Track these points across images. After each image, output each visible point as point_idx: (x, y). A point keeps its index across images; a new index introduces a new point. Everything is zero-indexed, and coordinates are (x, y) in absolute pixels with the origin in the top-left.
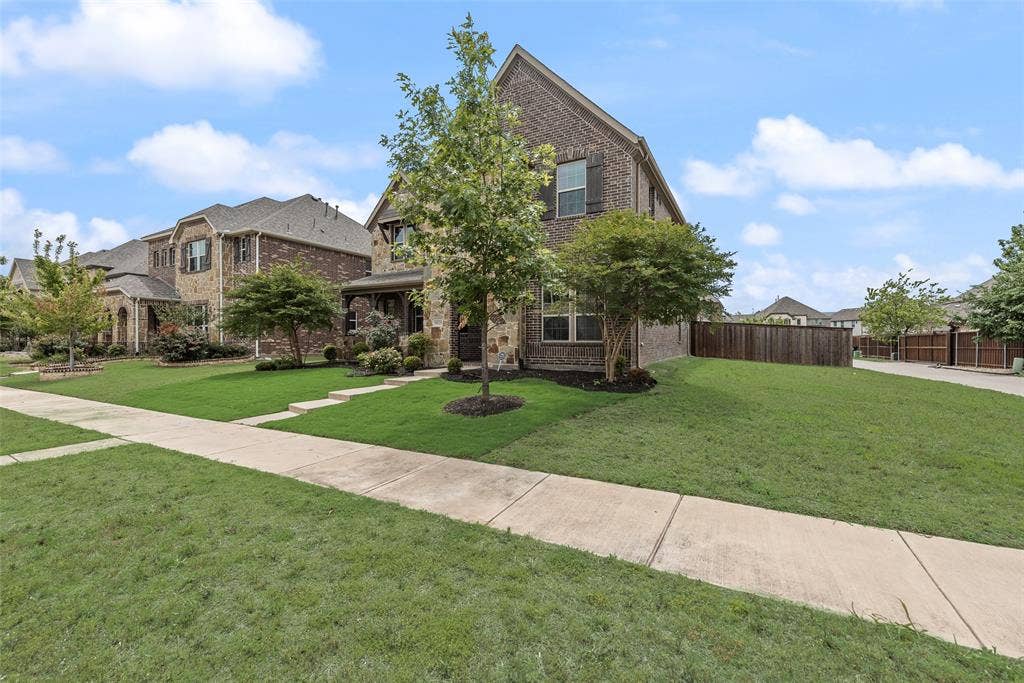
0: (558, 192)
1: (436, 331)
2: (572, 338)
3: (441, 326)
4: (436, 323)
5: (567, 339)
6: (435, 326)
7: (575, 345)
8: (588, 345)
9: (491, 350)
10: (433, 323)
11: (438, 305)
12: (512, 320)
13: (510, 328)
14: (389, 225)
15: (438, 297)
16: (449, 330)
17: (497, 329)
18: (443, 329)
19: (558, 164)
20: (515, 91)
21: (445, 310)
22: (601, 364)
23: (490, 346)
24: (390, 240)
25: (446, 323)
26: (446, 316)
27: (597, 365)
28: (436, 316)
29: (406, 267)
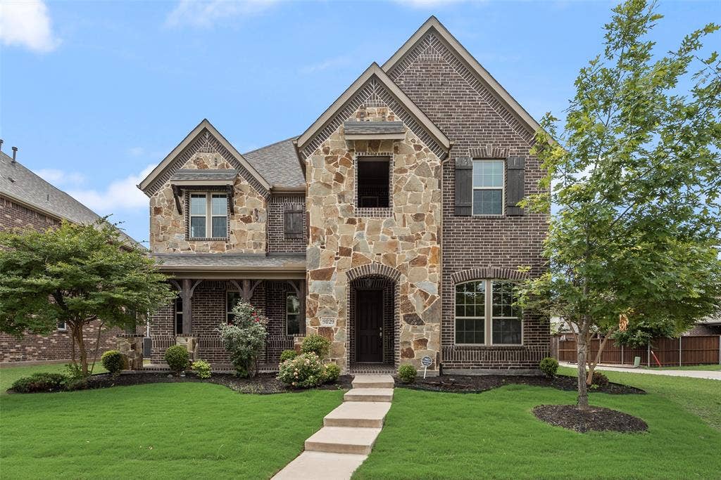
0: (473, 188)
1: (327, 331)
2: (488, 341)
3: (333, 326)
4: (326, 322)
5: (483, 342)
6: (323, 325)
7: (491, 349)
8: (508, 349)
9: (404, 355)
10: (321, 322)
11: (329, 300)
12: (432, 320)
13: (431, 330)
14: (184, 190)
15: (330, 290)
16: (346, 330)
17: (413, 330)
18: (336, 329)
19: (474, 159)
20: (425, 67)
21: (339, 306)
22: (521, 368)
23: (402, 350)
24: (184, 210)
25: (341, 322)
26: (341, 313)
27: (517, 368)
28: (325, 313)
29: (211, 248)
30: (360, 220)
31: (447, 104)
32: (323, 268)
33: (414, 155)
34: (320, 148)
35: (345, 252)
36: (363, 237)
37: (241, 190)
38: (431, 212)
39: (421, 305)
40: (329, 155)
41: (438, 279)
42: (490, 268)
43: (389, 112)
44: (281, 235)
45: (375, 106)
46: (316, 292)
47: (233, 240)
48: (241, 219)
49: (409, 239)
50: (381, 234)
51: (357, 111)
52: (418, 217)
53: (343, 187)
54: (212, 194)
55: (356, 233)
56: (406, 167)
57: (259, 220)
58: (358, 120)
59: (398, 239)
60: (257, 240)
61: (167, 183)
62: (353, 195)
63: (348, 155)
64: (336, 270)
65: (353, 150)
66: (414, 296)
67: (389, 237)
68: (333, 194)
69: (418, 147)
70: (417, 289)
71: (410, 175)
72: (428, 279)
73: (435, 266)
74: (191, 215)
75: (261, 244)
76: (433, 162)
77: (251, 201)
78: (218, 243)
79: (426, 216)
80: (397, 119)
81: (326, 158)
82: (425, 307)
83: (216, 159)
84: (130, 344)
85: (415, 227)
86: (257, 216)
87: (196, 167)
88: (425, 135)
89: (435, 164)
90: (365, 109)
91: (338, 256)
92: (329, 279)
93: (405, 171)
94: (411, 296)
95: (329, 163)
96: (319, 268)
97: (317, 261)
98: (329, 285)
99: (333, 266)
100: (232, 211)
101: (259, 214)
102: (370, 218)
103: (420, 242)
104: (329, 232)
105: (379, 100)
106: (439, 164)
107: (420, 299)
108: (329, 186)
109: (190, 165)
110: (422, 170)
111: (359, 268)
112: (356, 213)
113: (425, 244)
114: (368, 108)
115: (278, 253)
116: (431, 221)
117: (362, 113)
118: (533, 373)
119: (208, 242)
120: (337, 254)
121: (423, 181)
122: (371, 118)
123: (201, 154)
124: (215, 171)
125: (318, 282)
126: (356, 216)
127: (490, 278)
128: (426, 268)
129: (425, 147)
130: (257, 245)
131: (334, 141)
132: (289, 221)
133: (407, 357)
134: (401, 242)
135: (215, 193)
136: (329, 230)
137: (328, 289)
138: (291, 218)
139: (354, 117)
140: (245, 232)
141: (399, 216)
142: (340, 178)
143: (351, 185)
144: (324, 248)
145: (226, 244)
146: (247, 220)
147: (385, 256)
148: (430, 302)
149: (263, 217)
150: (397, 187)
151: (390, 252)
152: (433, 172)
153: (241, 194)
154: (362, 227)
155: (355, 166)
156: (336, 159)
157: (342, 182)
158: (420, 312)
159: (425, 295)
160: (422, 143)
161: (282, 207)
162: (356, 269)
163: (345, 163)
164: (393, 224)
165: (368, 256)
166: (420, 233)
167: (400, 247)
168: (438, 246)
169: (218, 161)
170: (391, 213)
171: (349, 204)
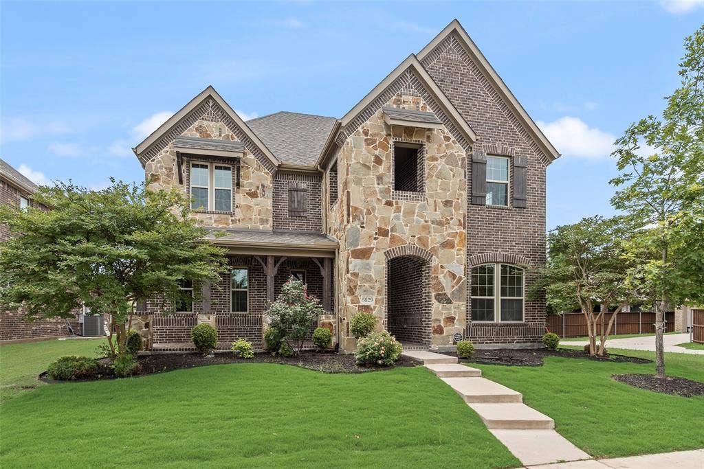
0: (487, 180)
1: (367, 309)
2: (498, 318)
3: (372, 304)
4: (365, 300)
5: (493, 320)
6: (363, 303)
7: (501, 326)
8: (515, 325)
9: (435, 331)
10: (361, 300)
11: (368, 279)
12: (459, 299)
13: (458, 308)
14: (185, 158)
15: (369, 269)
16: (384, 308)
17: (442, 309)
18: (375, 307)
19: (487, 154)
20: (447, 65)
21: (377, 285)
22: (524, 342)
23: (434, 327)
24: (185, 179)
25: (380, 300)
26: (379, 292)
27: (521, 342)
28: (365, 291)
29: (215, 221)
30: (397, 203)
31: (464, 101)
32: (363, 247)
33: (444, 145)
34: (360, 129)
35: (383, 232)
36: (399, 219)
37: (247, 164)
38: (458, 199)
39: (450, 285)
40: (369, 137)
41: (464, 262)
42: (500, 254)
43: (422, 102)
44: (286, 212)
45: (410, 94)
46: (356, 271)
47: (239, 214)
48: (247, 194)
49: (440, 223)
50: (415, 218)
51: (394, 97)
52: (447, 203)
53: (381, 169)
54: (215, 165)
55: (393, 215)
56: (438, 156)
57: (266, 196)
58: (395, 106)
59: (430, 223)
60: (263, 216)
61: (165, 149)
62: (390, 178)
63: (385, 139)
64: (375, 249)
65: (390, 135)
66: (444, 277)
67: (423, 220)
68: (372, 176)
69: (448, 139)
70: (446, 270)
71: (441, 164)
72: (455, 261)
73: (461, 250)
74: (191, 186)
75: (267, 220)
76: (460, 153)
77: (257, 176)
78: (223, 216)
79: (454, 203)
80: (429, 110)
81: (366, 140)
82: (454, 287)
83: (220, 129)
84: (144, 323)
85: (445, 212)
86: (264, 191)
87: (198, 135)
88: (453, 128)
89: (462, 155)
90: (401, 96)
91: (377, 236)
92: (368, 258)
93: (436, 159)
94: (441, 277)
95: (369, 145)
96: (359, 247)
97: (357, 240)
98: (368, 264)
99: (372, 246)
100: (238, 185)
101: (265, 189)
102: (405, 200)
103: (449, 227)
104: (369, 213)
105: (413, 90)
106: (465, 156)
107: (450, 279)
108: (369, 168)
109: (191, 132)
110: (451, 160)
111: (396, 249)
112: (393, 195)
113: (453, 229)
114: (403, 96)
115: (282, 230)
116: (457, 208)
117: (399, 101)
118: (534, 346)
119: (212, 215)
120: (376, 234)
121: (451, 170)
122: (406, 106)
123: (204, 122)
124: (219, 141)
125: (359, 261)
126: (393, 198)
127: (498, 262)
128: (454, 251)
129: (453, 139)
130: (263, 221)
131: (373, 123)
132: (293, 199)
133: (438, 333)
134: (433, 226)
135: (217, 165)
136: (368, 210)
137: (367, 266)
138: (296, 196)
139: (390, 103)
140: (251, 207)
141: (431, 201)
142: (378, 161)
143: (389, 168)
144: (363, 227)
145: (231, 218)
146: (253, 195)
147: (419, 238)
148: (458, 282)
149: (269, 193)
150: (429, 174)
151: (423, 234)
152: (460, 163)
153: (247, 168)
154: (398, 210)
155: (392, 150)
156: (374, 141)
157: (380, 165)
158: (448, 292)
159: (454, 276)
160: (450, 135)
161: (287, 184)
162: (393, 249)
163: (384, 146)
164: (426, 209)
165: (404, 237)
166: (449, 218)
167: (432, 230)
168: (464, 231)
169: (223, 131)
170: (424, 197)
171: (387, 186)
